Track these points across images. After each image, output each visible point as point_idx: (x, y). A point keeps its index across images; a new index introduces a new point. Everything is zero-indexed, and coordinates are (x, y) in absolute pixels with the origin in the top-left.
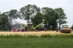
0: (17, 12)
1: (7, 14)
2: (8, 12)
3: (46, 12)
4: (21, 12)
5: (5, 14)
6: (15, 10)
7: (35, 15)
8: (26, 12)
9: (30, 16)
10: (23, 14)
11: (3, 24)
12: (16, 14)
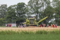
0: (25, 5)
1: (14, 7)
2: (15, 5)
3: (57, 6)
4: (29, 5)
5: (12, 7)
6: (23, 3)
7: (45, 8)
8: (35, 5)
9: (39, 10)
10: (32, 7)
11: (9, 19)
12: (24, 8)
